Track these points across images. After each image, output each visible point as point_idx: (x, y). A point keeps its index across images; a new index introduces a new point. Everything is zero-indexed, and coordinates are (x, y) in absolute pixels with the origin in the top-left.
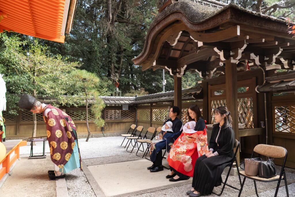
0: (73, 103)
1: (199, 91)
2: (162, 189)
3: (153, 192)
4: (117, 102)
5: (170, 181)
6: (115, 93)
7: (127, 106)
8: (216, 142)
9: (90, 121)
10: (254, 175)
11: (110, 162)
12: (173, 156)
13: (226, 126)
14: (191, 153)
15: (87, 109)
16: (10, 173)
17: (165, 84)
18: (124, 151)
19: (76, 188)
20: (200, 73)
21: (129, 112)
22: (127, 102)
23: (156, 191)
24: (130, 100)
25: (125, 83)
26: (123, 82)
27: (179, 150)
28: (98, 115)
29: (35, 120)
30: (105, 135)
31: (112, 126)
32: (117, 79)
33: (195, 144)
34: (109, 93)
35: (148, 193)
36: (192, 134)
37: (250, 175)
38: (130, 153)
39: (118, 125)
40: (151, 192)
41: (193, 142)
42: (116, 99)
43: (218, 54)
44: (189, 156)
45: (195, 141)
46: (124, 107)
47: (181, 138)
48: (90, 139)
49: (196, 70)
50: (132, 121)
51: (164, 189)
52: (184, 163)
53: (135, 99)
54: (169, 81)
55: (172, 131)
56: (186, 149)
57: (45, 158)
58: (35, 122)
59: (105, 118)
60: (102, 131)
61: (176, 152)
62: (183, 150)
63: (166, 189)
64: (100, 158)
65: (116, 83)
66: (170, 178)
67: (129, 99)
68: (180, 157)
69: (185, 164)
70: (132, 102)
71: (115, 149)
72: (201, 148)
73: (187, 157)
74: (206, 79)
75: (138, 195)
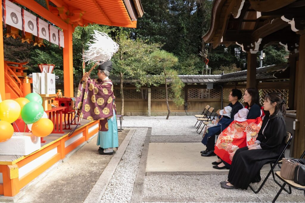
0: (153, 83)
1: (284, 68)
2: (199, 174)
3: (189, 175)
4: (200, 81)
5: (214, 167)
6: (205, 70)
7: (212, 85)
8: (263, 133)
9: (170, 100)
10: (288, 179)
11: (173, 141)
12: (219, 144)
13: (275, 116)
14: (240, 143)
15: (167, 88)
16: (88, 141)
17: (262, 58)
18: (194, 132)
19: (128, 160)
20: (286, 46)
21: (214, 91)
22: (211, 80)
23: (192, 175)
24: (215, 79)
25: (216, 59)
26: (213, 58)
27: (225, 138)
28: (178, 94)
29: (122, 98)
30: (188, 113)
31: (195, 105)
32: (207, 56)
33: (245, 133)
34: (196, 71)
35: (183, 175)
36: (241, 122)
37: (285, 178)
38: (198, 134)
39: (202, 104)
40: (186, 175)
41: (243, 131)
42: (200, 78)
43: (289, 23)
44: (236, 145)
45: (245, 130)
46: (208, 86)
47: (231, 127)
48: (170, 117)
49: (280, 43)
50: (217, 101)
51: (201, 175)
52: (230, 152)
53: (222, 77)
54: (271, 54)
55: (230, 117)
56: (233, 138)
57: (122, 131)
58: (123, 100)
59: (189, 97)
60: (185, 109)
61: (222, 140)
62: (229, 139)
63: (204, 175)
64: (167, 136)
65: (206, 59)
66: (215, 164)
67: (214, 77)
68: (225, 145)
69: (232, 154)
70: (218, 80)
71: (187, 129)
72: (251, 138)
73: (233, 146)
74: (294, 53)
75: (173, 175)
